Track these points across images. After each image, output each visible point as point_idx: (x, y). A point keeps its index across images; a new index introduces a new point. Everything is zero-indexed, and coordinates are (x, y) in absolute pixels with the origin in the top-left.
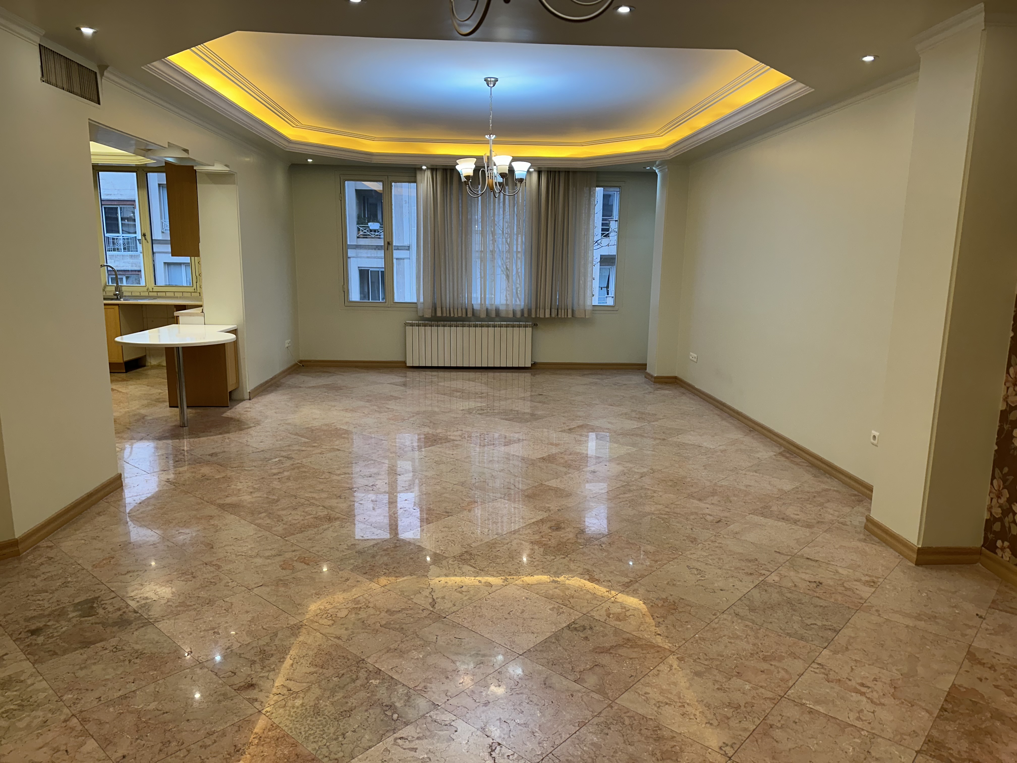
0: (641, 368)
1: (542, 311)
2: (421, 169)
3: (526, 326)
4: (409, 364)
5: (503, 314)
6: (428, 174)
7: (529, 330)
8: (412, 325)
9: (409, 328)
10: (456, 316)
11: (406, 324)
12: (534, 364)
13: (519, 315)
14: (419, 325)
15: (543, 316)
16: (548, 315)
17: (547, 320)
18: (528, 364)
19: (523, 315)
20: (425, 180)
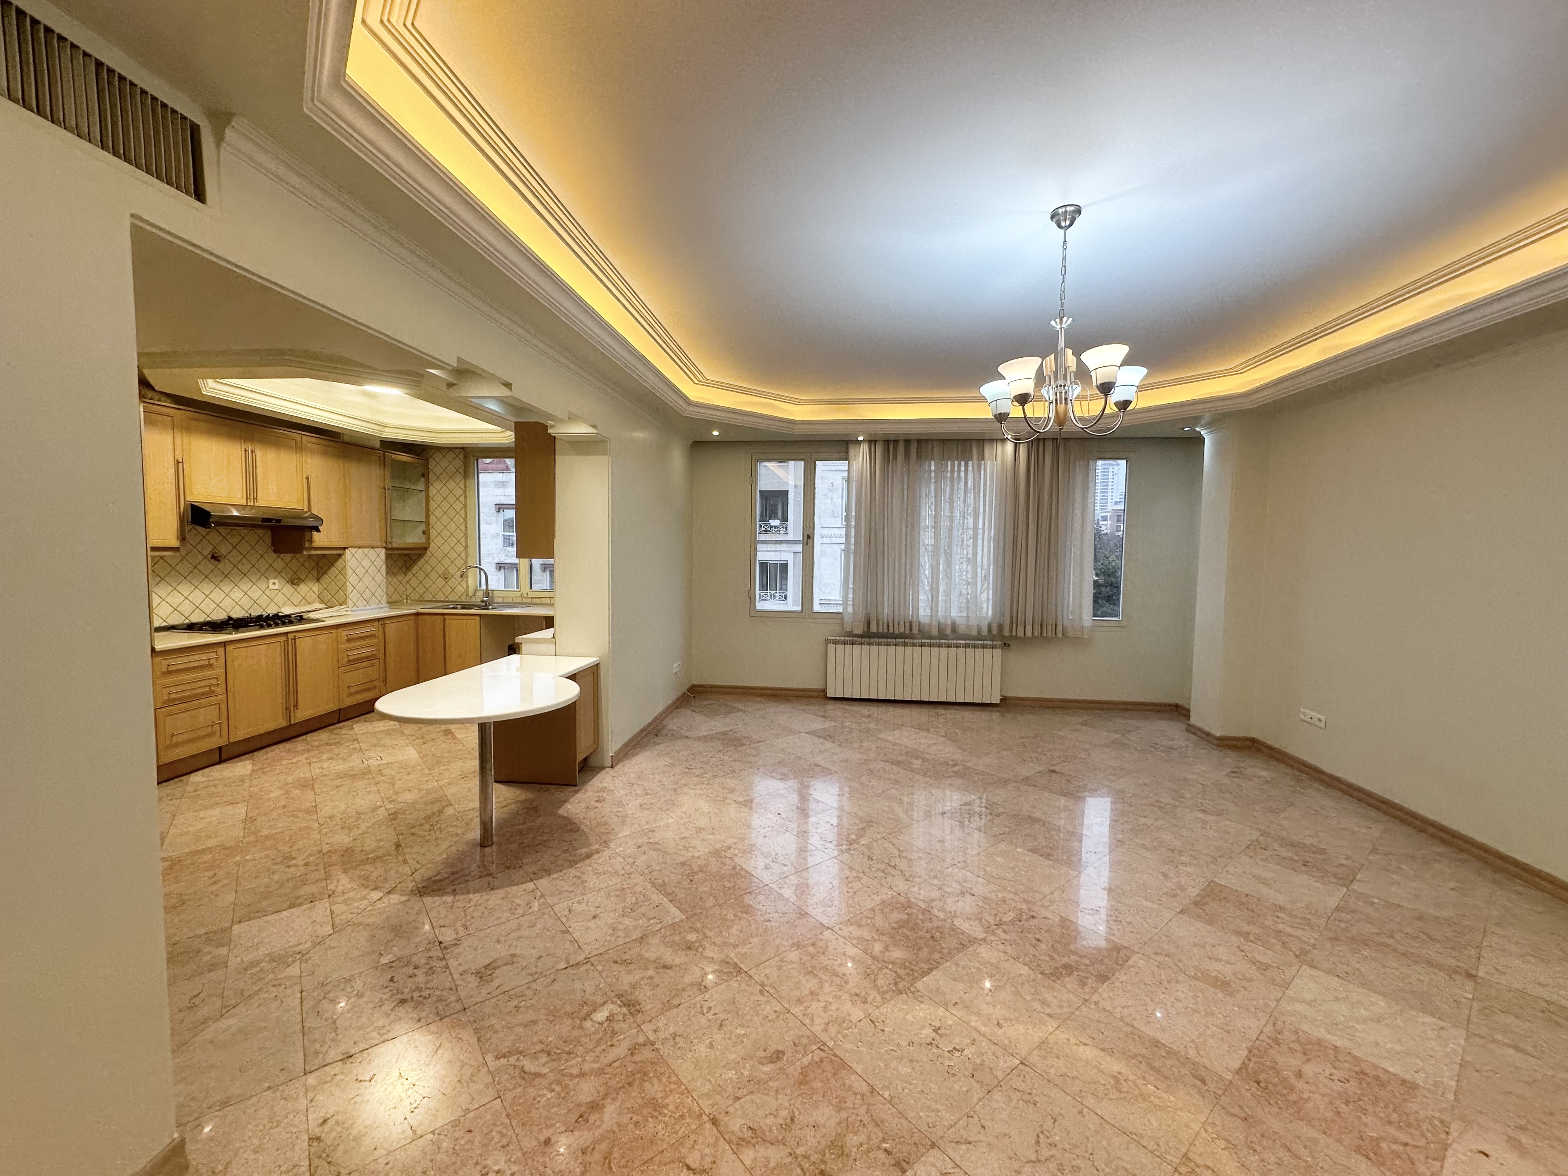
1: (1020, 627)
2: (854, 441)
3: (993, 647)
4: (830, 694)
5: (962, 630)
6: (865, 447)
7: (998, 652)
8: (836, 643)
9: (831, 647)
10: (897, 632)
11: (828, 641)
12: (1004, 699)
13: (985, 632)
14: (844, 643)
15: (1021, 634)
16: (1029, 633)
17: (1025, 641)
18: (996, 700)
19: (990, 631)
20: (861, 456)
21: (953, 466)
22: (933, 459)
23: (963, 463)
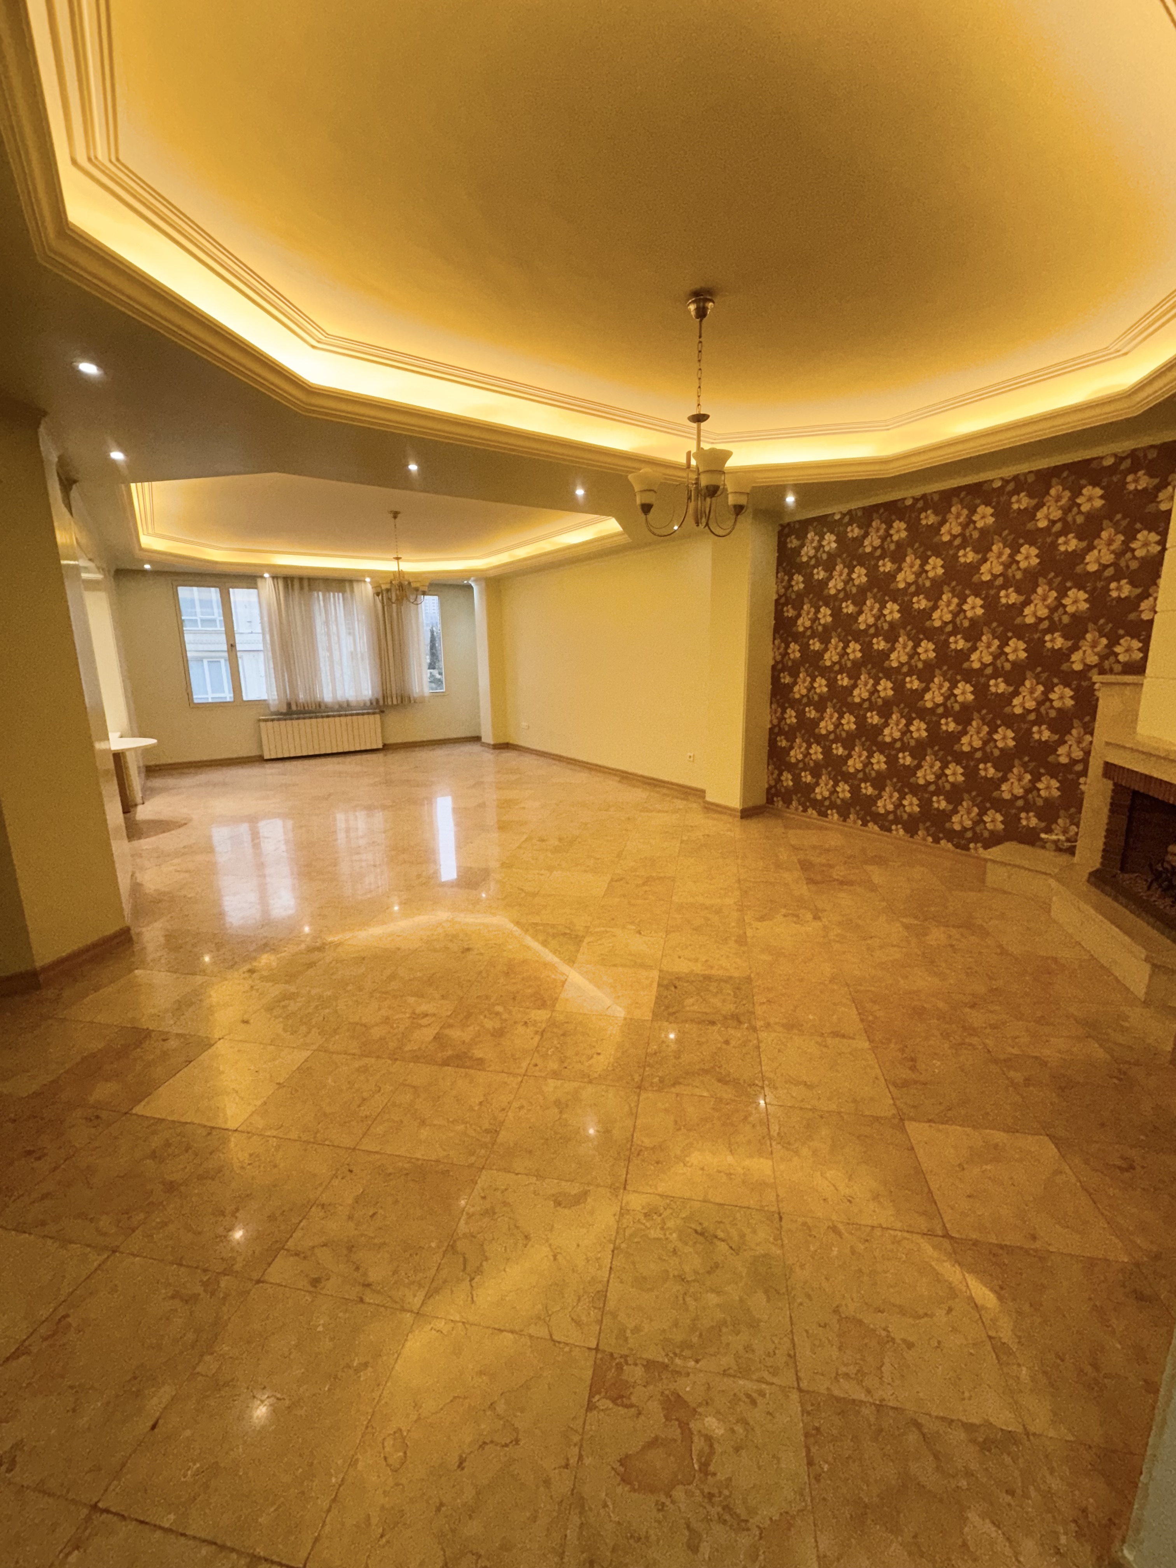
0: (477, 739)
1: (389, 700)
2: (262, 577)
3: (374, 713)
4: (267, 757)
5: (353, 704)
6: (270, 582)
7: (378, 716)
8: (266, 720)
9: (262, 724)
10: (310, 709)
11: (260, 720)
12: (384, 745)
13: (368, 704)
14: (273, 721)
15: (390, 703)
16: (395, 702)
17: (394, 707)
18: (380, 746)
19: (371, 703)
20: (267, 586)
21: (334, 597)
22: (320, 590)
23: (341, 594)
